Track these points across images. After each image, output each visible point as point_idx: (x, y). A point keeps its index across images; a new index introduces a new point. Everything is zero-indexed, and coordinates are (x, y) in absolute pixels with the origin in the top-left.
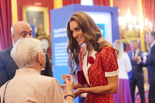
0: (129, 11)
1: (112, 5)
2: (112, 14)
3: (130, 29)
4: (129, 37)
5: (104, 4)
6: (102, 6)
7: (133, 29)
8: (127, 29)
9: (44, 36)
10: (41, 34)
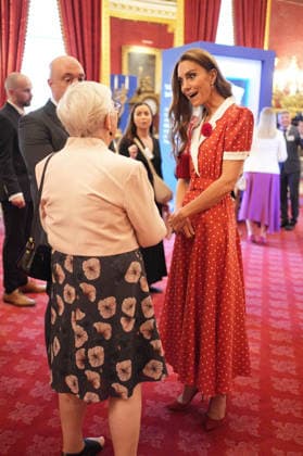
0: (294, 61)
1: (266, 48)
2: (263, 62)
3: (293, 93)
4: (288, 105)
5: (254, 45)
6: (249, 48)
7: (298, 92)
8: (287, 93)
9: (152, 95)
10: (146, 92)
